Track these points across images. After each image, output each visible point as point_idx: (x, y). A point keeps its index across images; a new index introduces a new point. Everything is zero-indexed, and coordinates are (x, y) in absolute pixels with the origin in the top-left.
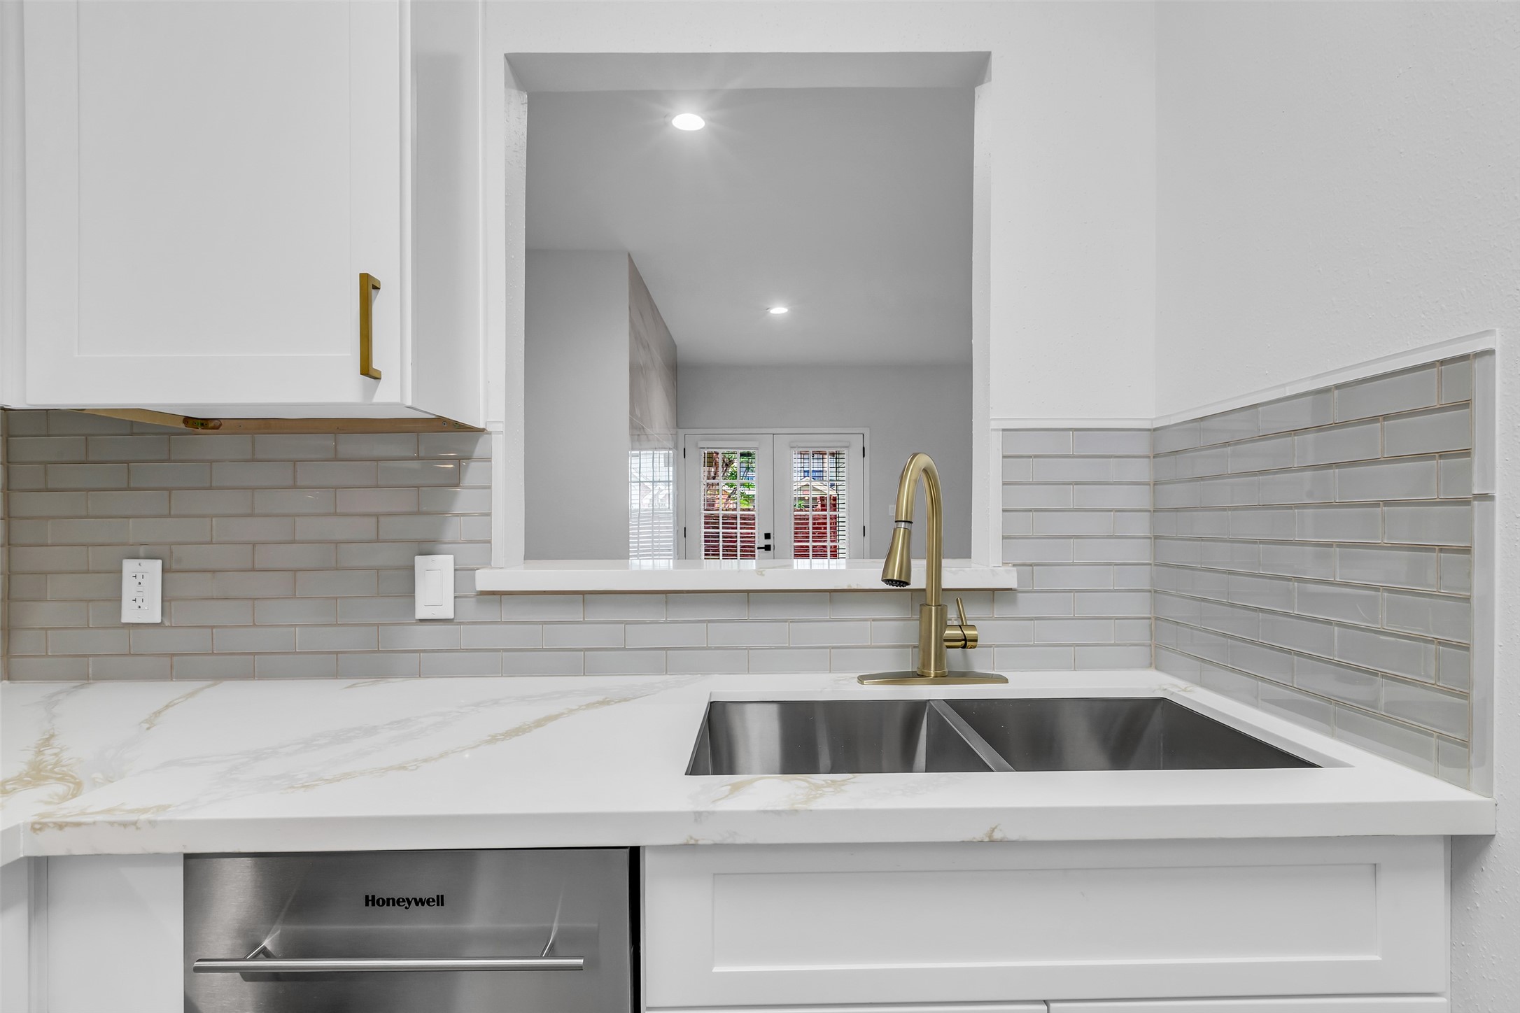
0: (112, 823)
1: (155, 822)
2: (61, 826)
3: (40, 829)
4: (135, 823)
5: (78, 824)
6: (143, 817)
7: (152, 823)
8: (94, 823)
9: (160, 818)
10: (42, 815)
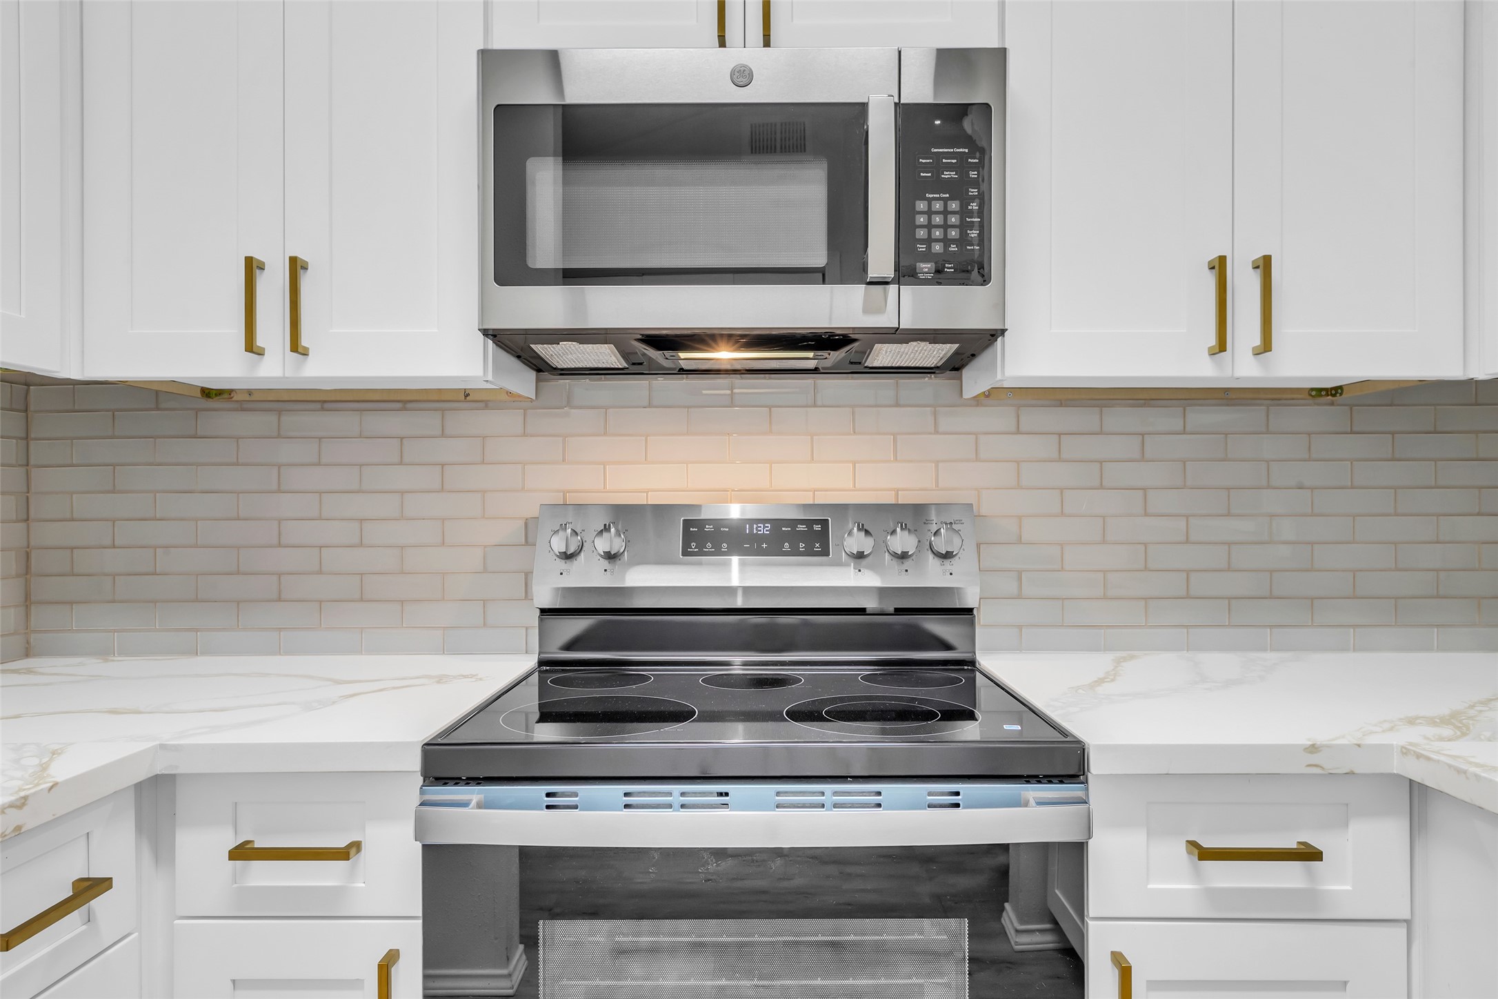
0: (1450, 766)
1: (1480, 776)
2: (1419, 756)
3: (1406, 754)
4: (1465, 772)
5: (1428, 759)
6: (1473, 769)
7: (1477, 776)
8: (1438, 761)
9: (1483, 775)
10: (1411, 744)
